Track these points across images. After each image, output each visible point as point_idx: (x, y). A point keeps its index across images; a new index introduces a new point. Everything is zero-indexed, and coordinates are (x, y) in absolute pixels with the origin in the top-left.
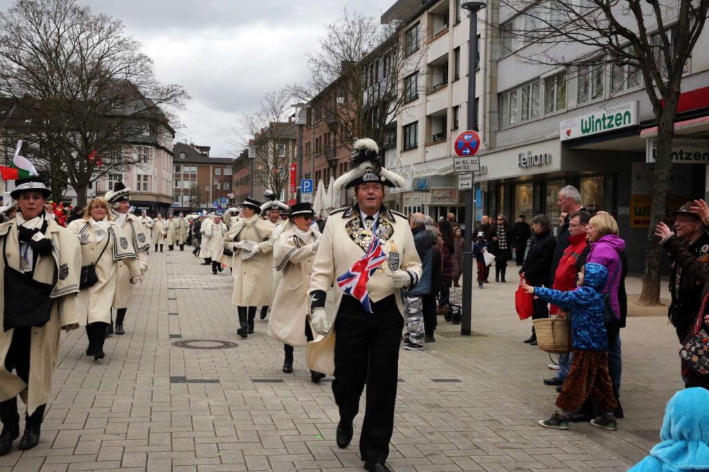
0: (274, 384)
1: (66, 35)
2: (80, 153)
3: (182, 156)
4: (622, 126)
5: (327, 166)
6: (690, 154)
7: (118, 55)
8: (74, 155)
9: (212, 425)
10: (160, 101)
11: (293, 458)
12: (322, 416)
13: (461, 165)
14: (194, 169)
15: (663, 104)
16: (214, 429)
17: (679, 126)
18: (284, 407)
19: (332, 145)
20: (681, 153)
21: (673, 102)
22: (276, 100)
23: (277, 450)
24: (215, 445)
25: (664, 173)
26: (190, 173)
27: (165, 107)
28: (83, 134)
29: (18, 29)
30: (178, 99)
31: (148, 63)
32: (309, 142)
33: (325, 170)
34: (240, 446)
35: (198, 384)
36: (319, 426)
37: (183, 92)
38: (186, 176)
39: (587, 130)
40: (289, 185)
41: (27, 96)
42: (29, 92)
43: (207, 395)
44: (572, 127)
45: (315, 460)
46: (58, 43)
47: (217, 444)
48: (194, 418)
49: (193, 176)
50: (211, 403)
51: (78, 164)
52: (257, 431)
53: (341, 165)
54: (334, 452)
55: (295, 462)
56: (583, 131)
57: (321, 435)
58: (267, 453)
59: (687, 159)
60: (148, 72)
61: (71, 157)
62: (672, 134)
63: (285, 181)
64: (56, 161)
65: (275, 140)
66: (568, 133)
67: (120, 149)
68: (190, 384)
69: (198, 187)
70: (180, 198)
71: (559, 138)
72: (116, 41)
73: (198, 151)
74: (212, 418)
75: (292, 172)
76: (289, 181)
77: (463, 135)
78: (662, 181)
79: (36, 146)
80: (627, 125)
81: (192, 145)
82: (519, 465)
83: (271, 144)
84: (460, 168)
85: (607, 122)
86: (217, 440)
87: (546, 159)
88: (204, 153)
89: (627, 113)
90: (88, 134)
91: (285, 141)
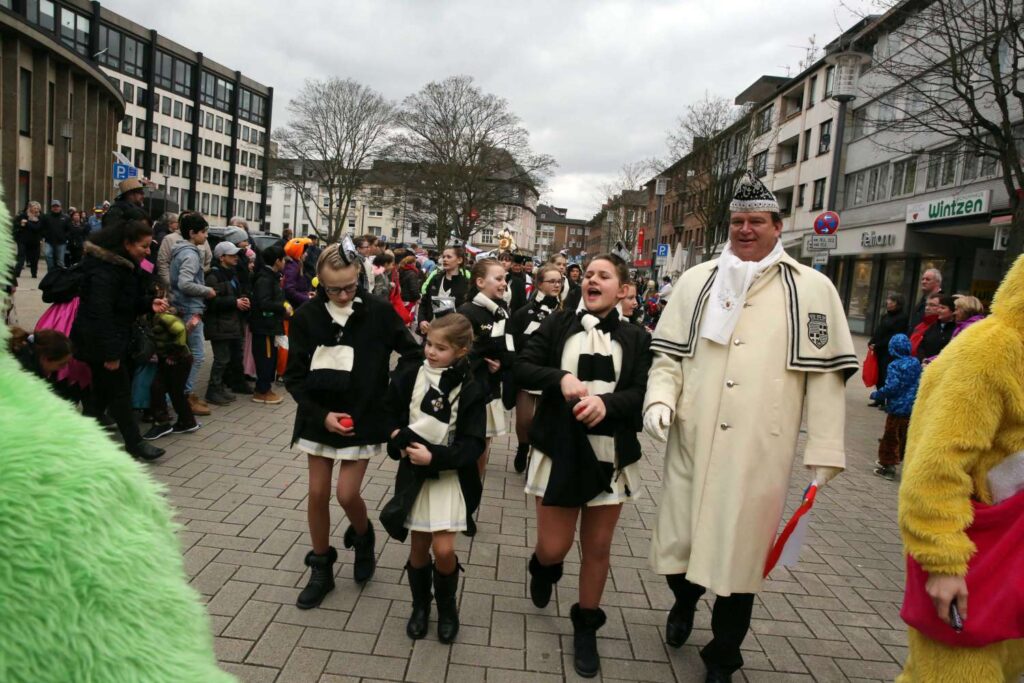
1: (461, 110)
2: (464, 212)
3: (544, 216)
4: (972, 213)
5: (673, 232)
7: (501, 128)
8: (459, 211)
10: (533, 168)
13: (819, 242)
14: (551, 229)
15: (1019, 194)
19: (679, 214)
22: (632, 170)
26: (548, 231)
27: (536, 173)
28: (469, 195)
29: (425, 107)
30: (549, 167)
31: (525, 135)
32: (658, 210)
37: (553, 161)
38: (545, 234)
39: (935, 215)
40: (637, 247)
41: (424, 162)
42: (427, 159)
44: (920, 211)
46: (454, 117)
49: (551, 234)
51: (461, 219)
56: (931, 216)
60: (524, 143)
61: (456, 212)
63: (634, 243)
64: (442, 216)
65: (627, 207)
66: (915, 216)
67: (493, 208)
69: (554, 244)
71: (904, 220)
72: (500, 116)
73: (557, 212)
75: (640, 236)
76: (637, 244)
77: (824, 215)
79: (429, 203)
80: (978, 212)
82: (866, 504)
83: (621, 209)
84: (817, 245)
85: (957, 208)
87: (891, 240)
88: (562, 214)
89: (979, 201)
90: (472, 194)
91: (636, 208)
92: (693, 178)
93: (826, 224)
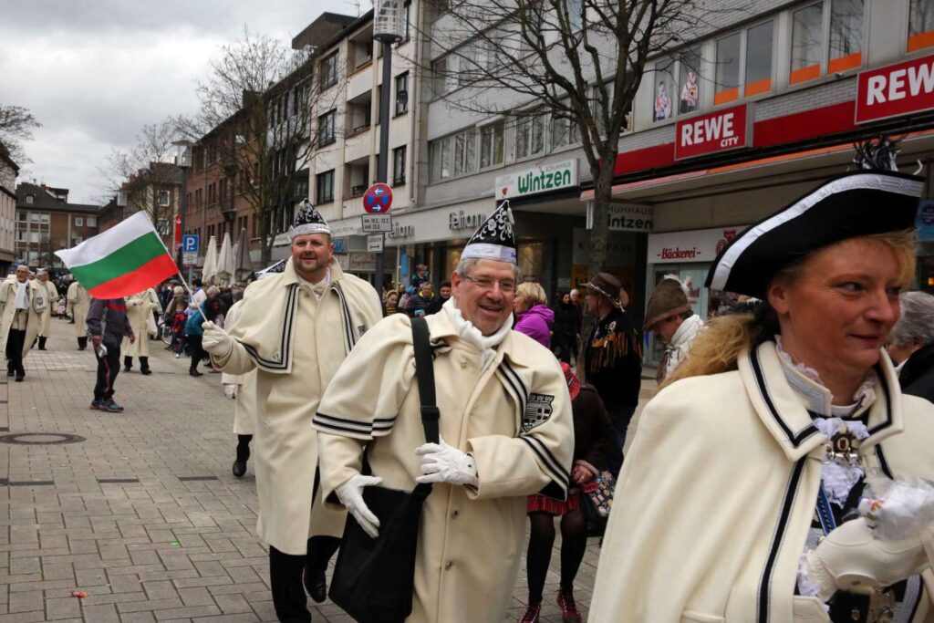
0: (127, 484)
3: (30, 200)
4: (562, 186)
5: (222, 220)
6: (632, 221)
9: (36, 535)
11: (138, 569)
12: (183, 520)
13: (371, 223)
14: (46, 218)
15: (601, 164)
16: (39, 539)
17: (617, 190)
18: (135, 511)
19: (229, 194)
20: (623, 219)
21: (610, 163)
22: (158, 134)
23: (118, 561)
24: (37, 559)
25: (601, 241)
26: (40, 222)
30: (23, 125)
32: (200, 190)
33: (220, 224)
34: (71, 559)
35: (23, 488)
36: (176, 532)
37: (29, 117)
38: (34, 227)
39: (525, 189)
40: (174, 242)
43: (34, 499)
44: (509, 184)
45: (166, 570)
47: (40, 558)
48: (13, 528)
49: (44, 227)
50: (39, 509)
52: (96, 541)
53: (240, 219)
54: (190, 560)
55: (140, 574)
56: (521, 190)
57: (178, 541)
58: (104, 566)
59: (629, 226)
62: (609, 198)
65: (156, 185)
66: (505, 191)
68: (12, 488)
69: (51, 241)
70: (25, 254)
71: (493, 196)
73: (52, 194)
74: (38, 526)
75: (178, 225)
76: (174, 236)
77: (374, 188)
78: (598, 250)
80: (567, 185)
81: (43, 186)
83: (150, 190)
84: (369, 227)
85: (546, 180)
86: (41, 553)
87: (480, 220)
88: (60, 197)
89: (567, 172)
91: (171, 186)
92: (243, 146)
93: (378, 200)
